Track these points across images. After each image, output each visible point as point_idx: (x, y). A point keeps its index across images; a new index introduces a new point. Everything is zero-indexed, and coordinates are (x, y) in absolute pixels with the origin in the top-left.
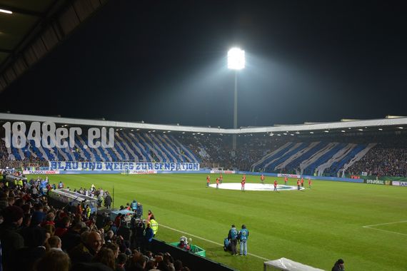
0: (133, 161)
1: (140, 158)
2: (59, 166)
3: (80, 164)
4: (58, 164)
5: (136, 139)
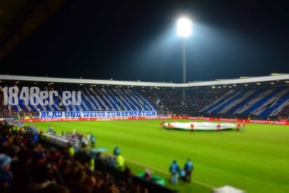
0: (105, 110)
2: (48, 115)
3: (64, 113)
4: (46, 114)
5: (106, 93)
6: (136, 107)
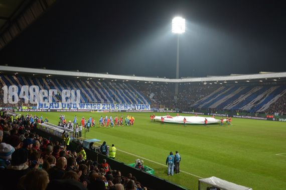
1: (105, 100)
2: (45, 106)
5: (102, 86)
6: (130, 100)
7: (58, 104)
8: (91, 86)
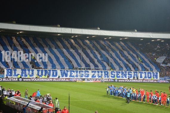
0: (90, 69)
1: (96, 66)
2: (15, 73)
3: (35, 71)
4: (13, 71)
5: (91, 45)
6: (130, 65)
7: (33, 71)
8: (76, 45)
